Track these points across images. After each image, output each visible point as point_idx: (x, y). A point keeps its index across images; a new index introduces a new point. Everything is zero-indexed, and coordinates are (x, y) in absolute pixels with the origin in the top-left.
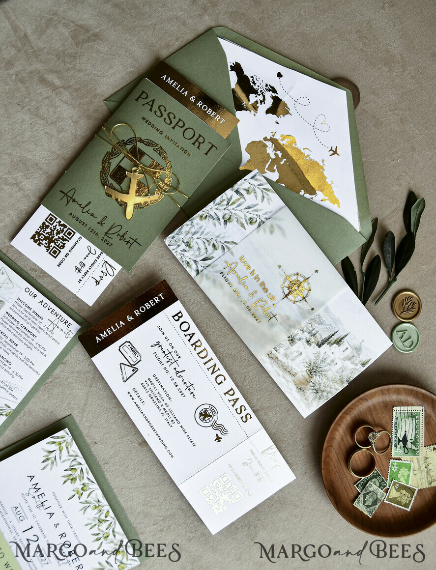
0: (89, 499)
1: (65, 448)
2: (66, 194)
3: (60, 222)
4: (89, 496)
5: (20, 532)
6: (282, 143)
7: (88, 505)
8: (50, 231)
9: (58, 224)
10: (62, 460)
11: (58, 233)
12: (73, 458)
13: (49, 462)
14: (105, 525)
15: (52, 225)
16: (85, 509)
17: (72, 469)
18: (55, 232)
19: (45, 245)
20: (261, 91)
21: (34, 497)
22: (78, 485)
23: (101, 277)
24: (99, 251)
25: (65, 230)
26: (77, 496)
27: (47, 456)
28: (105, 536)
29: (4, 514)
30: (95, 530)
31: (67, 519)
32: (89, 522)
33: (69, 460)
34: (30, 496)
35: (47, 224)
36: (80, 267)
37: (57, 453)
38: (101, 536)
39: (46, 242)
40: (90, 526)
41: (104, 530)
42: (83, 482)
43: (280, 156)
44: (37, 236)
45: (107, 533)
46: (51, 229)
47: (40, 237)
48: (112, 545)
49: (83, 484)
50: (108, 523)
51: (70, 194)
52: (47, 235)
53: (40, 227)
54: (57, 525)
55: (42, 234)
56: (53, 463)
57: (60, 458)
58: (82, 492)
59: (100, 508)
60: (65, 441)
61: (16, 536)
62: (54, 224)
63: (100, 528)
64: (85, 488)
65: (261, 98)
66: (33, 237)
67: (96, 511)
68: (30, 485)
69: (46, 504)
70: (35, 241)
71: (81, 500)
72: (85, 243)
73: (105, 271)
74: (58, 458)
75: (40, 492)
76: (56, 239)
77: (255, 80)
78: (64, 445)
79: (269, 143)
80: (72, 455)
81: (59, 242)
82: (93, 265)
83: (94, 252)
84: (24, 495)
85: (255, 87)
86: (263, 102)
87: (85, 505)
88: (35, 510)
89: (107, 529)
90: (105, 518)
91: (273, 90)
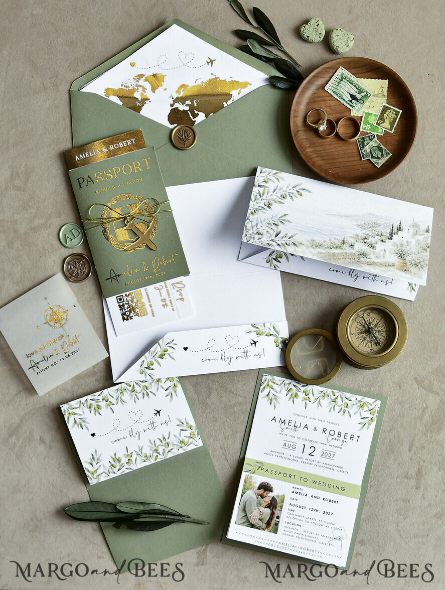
0: (316, 396)
1: (273, 384)
2: (111, 278)
3: (126, 295)
4: (313, 395)
5: (301, 455)
6: (181, 95)
7: (318, 399)
8: (127, 305)
9: (126, 297)
10: (278, 392)
11: (132, 301)
12: (283, 385)
13: (273, 400)
14: (339, 400)
15: (124, 301)
16: (319, 404)
17: (288, 391)
18: (130, 302)
19: (133, 315)
20: (136, 86)
21: (287, 428)
22: (301, 395)
23: (181, 295)
24: (162, 283)
25: (133, 295)
26: (307, 402)
27: (269, 399)
28: (345, 406)
29: (282, 455)
30: (337, 409)
31: (317, 420)
32: (329, 408)
33: (282, 388)
34: (285, 430)
35: (121, 304)
36: (164, 303)
37: (272, 391)
38: (343, 409)
39: (133, 313)
40: (332, 410)
41: (341, 403)
42: (302, 391)
43: (190, 103)
44: (124, 316)
45: (344, 403)
46: (126, 304)
47: (127, 314)
48: (355, 406)
50: (339, 397)
51: (113, 275)
52: (129, 309)
53: (120, 310)
54: (315, 429)
55: (125, 312)
56: (276, 399)
57: (276, 392)
58: (307, 396)
59: (326, 394)
60: (269, 381)
61: (301, 460)
62: (125, 300)
63: (338, 405)
64: (307, 393)
65: (140, 89)
66: (124, 319)
67: (326, 398)
68: (277, 424)
69: (298, 424)
70: (127, 319)
71: (312, 402)
72: (151, 288)
73: (178, 289)
74: (275, 394)
75: (287, 422)
76: (135, 306)
77: (125, 85)
78: (270, 383)
79: (176, 105)
80: (281, 384)
81: (139, 305)
82: (168, 294)
83: (161, 287)
84: (281, 432)
85: (131, 88)
86: (144, 89)
87: (317, 402)
88: (296, 434)
89: (342, 401)
90: (335, 397)
91: (141, 76)
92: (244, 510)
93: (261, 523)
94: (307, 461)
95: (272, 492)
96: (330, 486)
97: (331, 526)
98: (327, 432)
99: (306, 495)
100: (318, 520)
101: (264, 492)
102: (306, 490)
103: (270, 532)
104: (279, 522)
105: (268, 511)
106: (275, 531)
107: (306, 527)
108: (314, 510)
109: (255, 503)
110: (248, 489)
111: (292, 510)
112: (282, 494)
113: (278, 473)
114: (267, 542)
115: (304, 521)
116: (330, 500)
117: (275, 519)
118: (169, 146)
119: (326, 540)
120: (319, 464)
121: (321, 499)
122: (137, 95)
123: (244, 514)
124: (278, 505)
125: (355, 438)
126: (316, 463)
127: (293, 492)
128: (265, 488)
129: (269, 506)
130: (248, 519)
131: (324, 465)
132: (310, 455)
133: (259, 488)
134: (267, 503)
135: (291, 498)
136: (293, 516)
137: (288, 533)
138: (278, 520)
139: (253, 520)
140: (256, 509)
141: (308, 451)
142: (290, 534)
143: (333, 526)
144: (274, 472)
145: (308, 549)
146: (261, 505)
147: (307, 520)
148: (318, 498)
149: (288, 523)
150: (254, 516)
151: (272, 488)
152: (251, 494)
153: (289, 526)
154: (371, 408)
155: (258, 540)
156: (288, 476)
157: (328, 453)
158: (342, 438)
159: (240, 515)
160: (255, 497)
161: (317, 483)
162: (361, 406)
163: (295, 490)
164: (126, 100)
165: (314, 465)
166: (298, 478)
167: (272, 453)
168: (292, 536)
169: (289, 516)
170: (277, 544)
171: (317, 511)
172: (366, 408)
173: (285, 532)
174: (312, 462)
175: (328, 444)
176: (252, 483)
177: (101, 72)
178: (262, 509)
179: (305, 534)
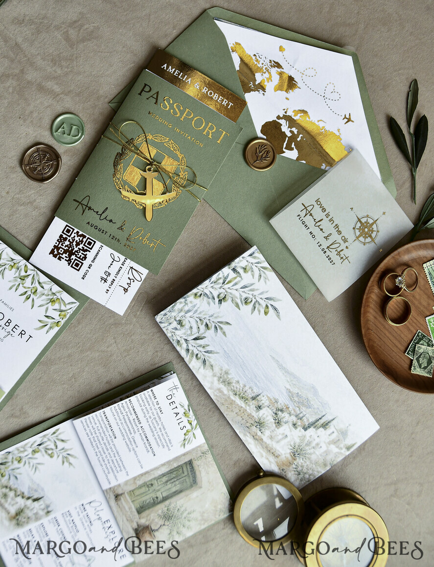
2: (80, 203)
3: (78, 232)
6: (295, 118)
8: (69, 243)
9: (76, 235)
11: (78, 244)
15: (69, 236)
18: (74, 243)
19: (65, 258)
20: (266, 68)
23: (129, 284)
24: (123, 258)
25: (85, 240)
35: (64, 236)
36: (105, 277)
39: (67, 255)
43: (296, 133)
44: (55, 250)
46: (69, 241)
47: (60, 251)
51: (85, 202)
52: (67, 248)
53: (58, 241)
55: (61, 247)
62: (72, 236)
65: (267, 75)
66: (52, 252)
70: (55, 256)
72: (107, 251)
73: (132, 277)
76: (76, 251)
77: (258, 57)
79: (282, 122)
81: (80, 254)
82: (118, 273)
83: (118, 259)
85: (259, 66)
86: (270, 79)
91: (278, 65)
118: (240, 148)
122: (259, 77)
164: (246, 70)
177: (249, 25)
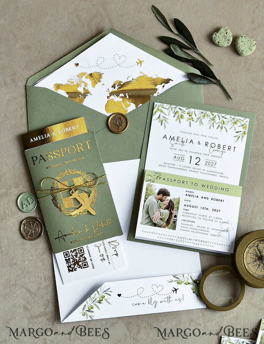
0: (198, 116)
1: (163, 109)
4: (196, 115)
5: (189, 165)
7: (200, 119)
10: (167, 115)
12: (171, 109)
13: (164, 122)
14: (217, 118)
16: (201, 122)
17: (175, 113)
21: (176, 144)
22: (186, 116)
26: (191, 121)
27: (160, 120)
28: (222, 123)
29: (174, 166)
30: (216, 126)
31: (200, 135)
32: (209, 126)
33: (170, 111)
34: (174, 145)
37: (162, 114)
38: (221, 125)
40: (212, 127)
41: (219, 121)
42: (186, 113)
45: (221, 121)
48: (230, 123)
49: (188, 113)
50: (217, 116)
54: (199, 143)
56: (165, 120)
57: (166, 115)
58: (191, 117)
59: (206, 114)
60: (159, 106)
61: (189, 169)
63: (216, 122)
64: (190, 114)
67: (206, 117)
68: (168, 140)
69: (184, 140)
71: (195, 121)
74: (165, 116)
75: (176, 138)
78: (160, 108)
80: (169, 108)
84: (171, 147)
87: (199, 121)
88: (184, 148)
89: (219, 119)
90: (213, 116)
92: (148, 212)
93: (162, 222)
94: (194, 170)
95: (169, 196)
96: (216, 188)
97: (219, 220)
98: (209, 145)
99: (197, 197)
100: (208, 216)
101: (163, 196)
102: (197, 192)
103: (170, 229)
104: (177, 220)
105: (167, 212)
106: (174, 228)
107: (199, 222)
108: (204, 208)
109: (156, 206)
110: (150, 195)
111: (186, 210)
112: (178, 198)
113: (173, 180)
114: (167, 237)
115: (197, 218)
116: (217, 200)
117: (173, 218)
119: (216, 233)
120: (204, 172)
121: (210, 199)
123: (148, 216)
124: (175, 206)
125: (232, 149)
126: (202, 171)
127: (186, 195)
128: (164, 193)
129: (167, 208)
130: (151, 219)
131: (208, 172)
132: (196, 164)
133: (159, 194)
134: (166, 206)
135: (185, 200)
136: (187, 215)
137: (185, 229)
138: (175, 218)
139: (155, 220)
140: (157, 211)
141: (194, 161)
142: (187, 229)
143: (221, 221)
144: (170, 180)
145: (202, 241)
146: (160, 207)
147: (199, 217)
148: (208, 198)
149: (184, 220)
150: (156, 216)
151: (169, 193)
152: (153, 199)
153: (185, 222)
154: (243, 123)
155: (160, 236)
156: (181, 182)
157: (211, 162)
158: (221, 149)
159: (144, 216)
160: (155, 201)
161: (206, 186)
162: (235, 123)
163: (188, 193)
165: (199, 172)
166: (189, 183)
167: (165, 165)
168: (188, 231)
169: (184, 214)
170: (176, 239)
171: (207, 209)
172: (239, 124)
173: (182, 228)
174: (198, 171)
175: (210, 155)
176: (152, 190)
178: (162, 211)
179: (198, 228)
